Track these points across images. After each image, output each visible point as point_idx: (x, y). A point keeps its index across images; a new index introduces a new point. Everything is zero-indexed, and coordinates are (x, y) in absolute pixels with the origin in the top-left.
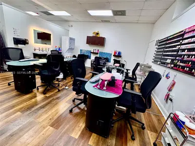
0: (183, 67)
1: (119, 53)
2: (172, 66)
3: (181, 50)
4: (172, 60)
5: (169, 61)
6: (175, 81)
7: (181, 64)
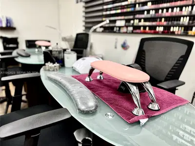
1: (8, 21)
3: (139, 4)
5: (120, 23)
7: (148, 24)
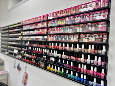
0: (30, 59)
2: (20, 57)
3: (24, 41)
4: (19, 51)
5: (16, 51)
6: (27, 72)
7: (28, 55)
